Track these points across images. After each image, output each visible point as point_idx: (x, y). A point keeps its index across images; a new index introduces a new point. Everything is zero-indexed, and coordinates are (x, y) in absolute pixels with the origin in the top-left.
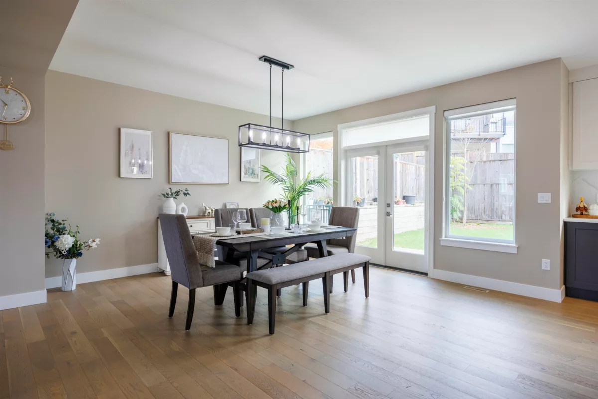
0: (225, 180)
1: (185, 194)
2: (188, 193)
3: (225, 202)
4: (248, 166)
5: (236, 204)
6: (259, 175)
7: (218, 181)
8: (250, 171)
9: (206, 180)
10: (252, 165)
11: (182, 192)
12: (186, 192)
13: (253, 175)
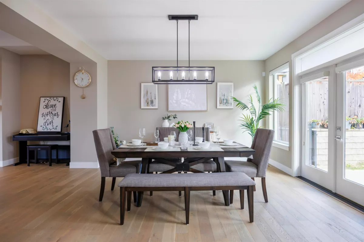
0: (204, 108)
1: (174, 118)
2: (176, 117)
3: (205, 123)
4: (223, 98)
5: (212, 124)
6: (232, 104)
7: (199, 109)
8: (225, 101)
9: (190, 108)
10: (226, 97)
11: (173, 116)
12: (175, 116)
13: (227, 104)
